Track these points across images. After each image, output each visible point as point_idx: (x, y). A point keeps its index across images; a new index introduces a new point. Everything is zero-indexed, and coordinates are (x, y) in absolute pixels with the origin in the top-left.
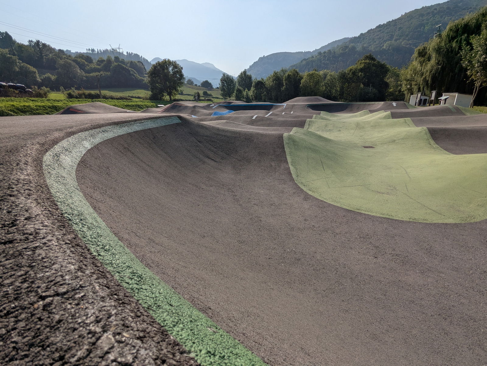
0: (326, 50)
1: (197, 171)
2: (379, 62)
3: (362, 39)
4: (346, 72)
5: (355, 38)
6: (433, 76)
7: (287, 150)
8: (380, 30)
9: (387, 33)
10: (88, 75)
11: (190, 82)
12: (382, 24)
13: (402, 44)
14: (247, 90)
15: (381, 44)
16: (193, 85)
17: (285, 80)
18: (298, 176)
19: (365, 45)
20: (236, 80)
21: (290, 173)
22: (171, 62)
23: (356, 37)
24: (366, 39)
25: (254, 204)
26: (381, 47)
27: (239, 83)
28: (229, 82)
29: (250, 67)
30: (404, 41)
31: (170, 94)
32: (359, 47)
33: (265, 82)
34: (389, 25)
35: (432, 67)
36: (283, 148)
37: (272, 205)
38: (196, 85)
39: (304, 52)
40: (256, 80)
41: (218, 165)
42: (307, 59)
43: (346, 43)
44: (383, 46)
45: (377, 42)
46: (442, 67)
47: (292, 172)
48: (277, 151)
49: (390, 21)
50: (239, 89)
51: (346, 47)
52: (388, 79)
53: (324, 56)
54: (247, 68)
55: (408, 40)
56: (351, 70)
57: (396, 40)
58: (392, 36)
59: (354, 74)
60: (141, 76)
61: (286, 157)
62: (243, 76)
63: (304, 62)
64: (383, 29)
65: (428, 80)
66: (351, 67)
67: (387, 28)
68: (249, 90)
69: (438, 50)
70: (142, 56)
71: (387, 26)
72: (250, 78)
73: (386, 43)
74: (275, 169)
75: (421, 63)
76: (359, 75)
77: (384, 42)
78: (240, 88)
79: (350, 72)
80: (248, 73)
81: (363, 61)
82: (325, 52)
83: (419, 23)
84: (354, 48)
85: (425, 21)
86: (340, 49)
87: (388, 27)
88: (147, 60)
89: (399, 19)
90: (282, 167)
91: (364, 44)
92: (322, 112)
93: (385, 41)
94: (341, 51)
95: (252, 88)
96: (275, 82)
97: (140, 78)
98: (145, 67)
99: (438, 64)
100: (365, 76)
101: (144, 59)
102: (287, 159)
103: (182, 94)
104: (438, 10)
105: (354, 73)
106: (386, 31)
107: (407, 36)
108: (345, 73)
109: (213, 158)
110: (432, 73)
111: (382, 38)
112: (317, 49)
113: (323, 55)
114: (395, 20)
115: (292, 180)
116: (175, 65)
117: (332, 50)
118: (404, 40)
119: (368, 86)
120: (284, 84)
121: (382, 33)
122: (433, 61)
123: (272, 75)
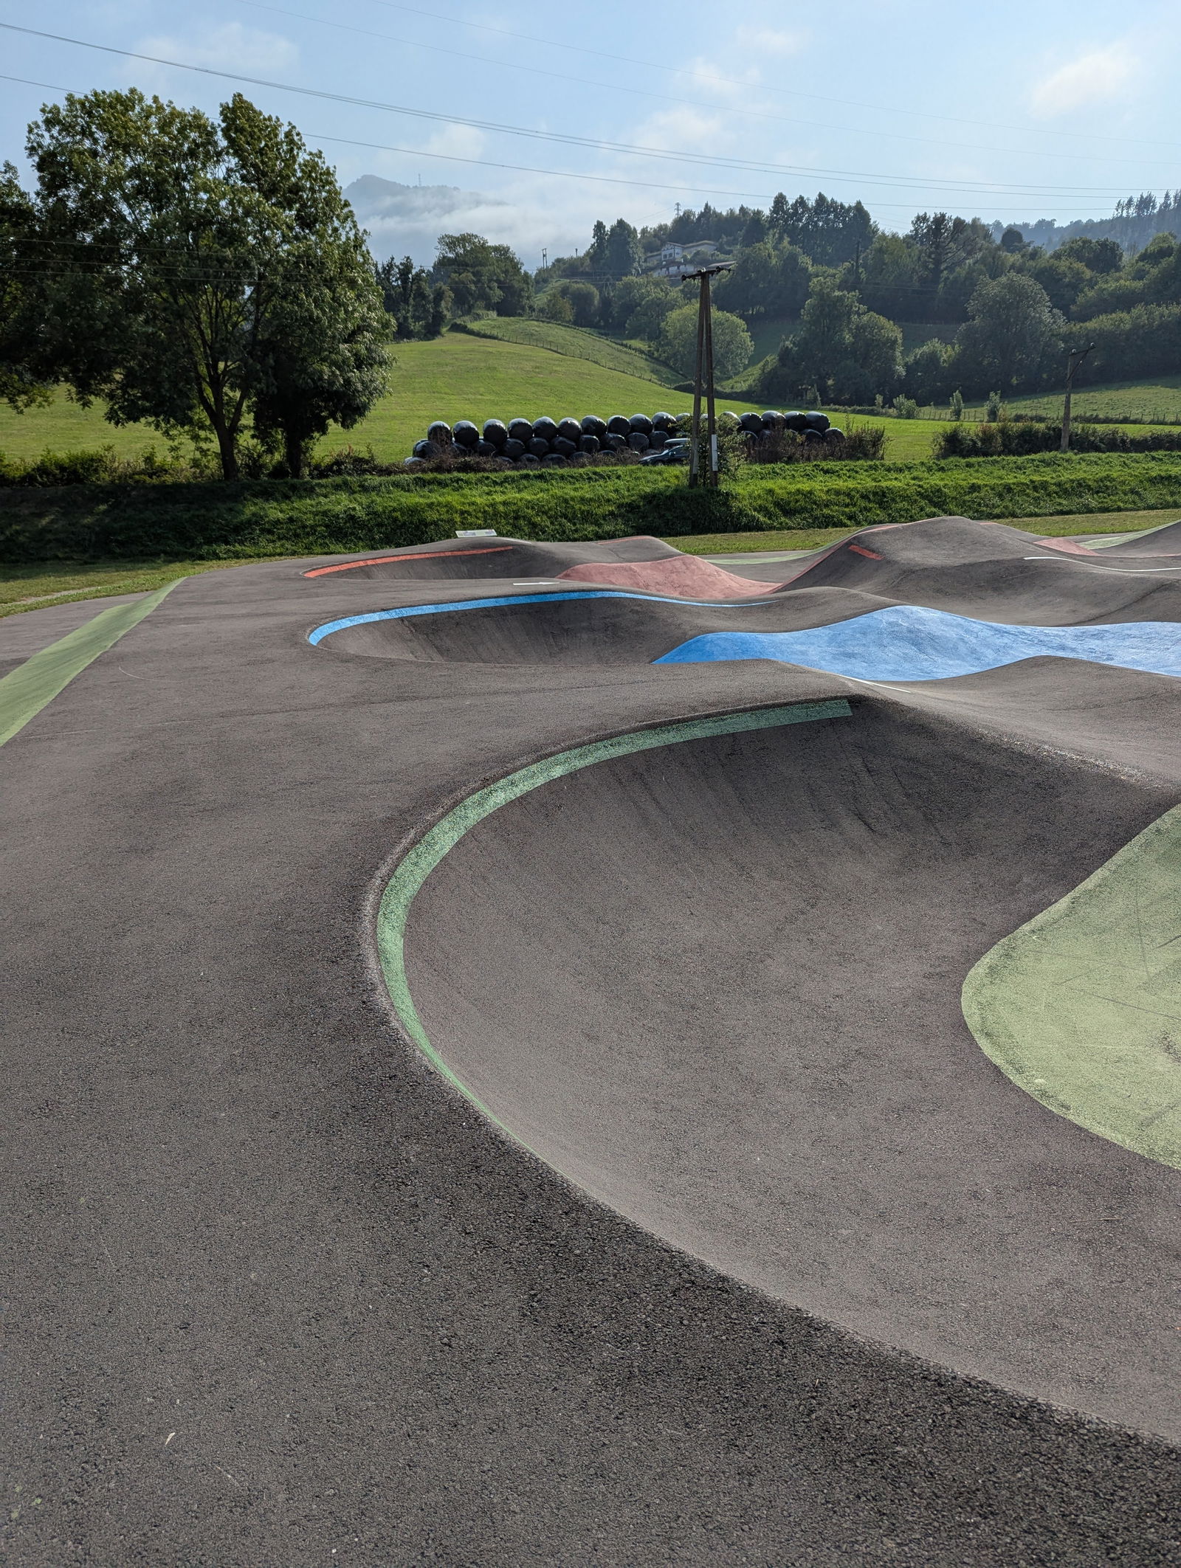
10: (1076, 327)
18: (1036, 931)
21: (1027, 917)
36: (1124, 841)
47: (1039, 916)
61: (1090, 873)
90: (1038, 896)
109: (870, 821)
115: (1004, 933)
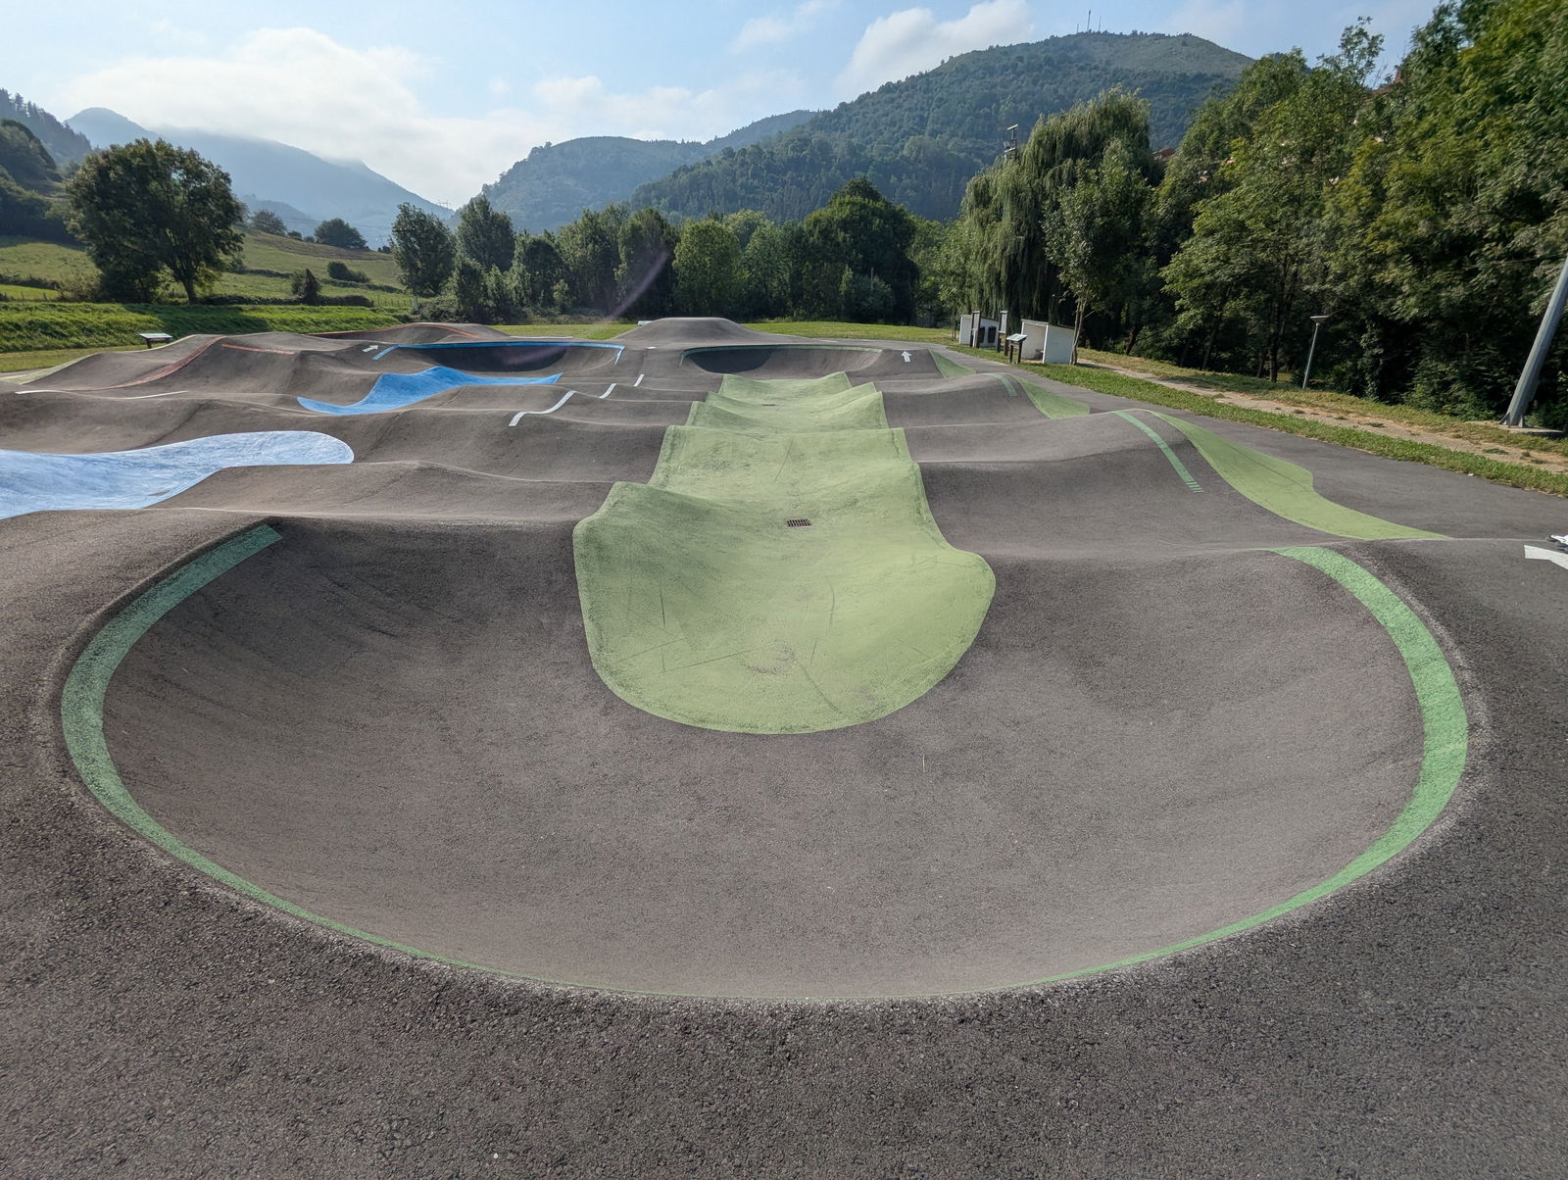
0: (748, 143)
1: (346, 677)
2: (887, 204)
3: (844, 120)
4: (805, 227)
5: (826, 113)
6: (1010, 263)
7: (581, 575)
8: (892, 100)
9: (910, 109)
11: (269, 224)
12: (894, 81)
13: (949, 147)
14: (498, 272)
15: (897, 141)
16: (283, 235)
17: (625, 243)
18: (600, 649)
19: (854, 141)
20: (454, 228)
21: (583, 644)
22: (171, 155)
23: (829, 112)
24: (857, 121)
25: (492, 743)
26: (897, 152)
27: (468, 242)
28: (427, 238)
29: (503, 178)
30: (955, 139)
31: (185, 276)
32: (839, 145)
33: (558, 246)
34: (913, 87)
35: (1006, 236)
36: (571, 569)
37: (529, 738)
38: (295, 235)
39: (679, 142)
40: (528, 236)
41: (399, 644)
42: (693, 169)
43: (803, 126)
44: (903, 147)
45: (886, 135)
46: (1028, 239)
47: (588, 639)
48: (556, 581)
49: (913, 77)
50: (469, 266)
51: (806, 142)
52: (916, 251)
53: (743, 164)
54: (493, 183)
55: (964, 137)
56: (817, 221)
57: (934, 134)
58: (923, 120)
59: (826, 237)
60: (28, 187)
61: (578, 598)
62: (480, 217)
63: (684, 178)
64: (900, 97)
65: (1000, 272)
66: (815, 214)
67: (908, 96)
68: (505, 267)
69: (1015, 193)
70: (19, 99)
71: (907, 89)
72: (503, 225)
73: (908, 139)
74: (550, 633)
75: (983, 223)
76: (840, 239)
77: (903, 137)
78: (472, 262)
79: (815, 226)
80: (497, 208)
81: (847, 199)
82: (744, 152)
83: (986, 91)
84: (824, 148)
85: (998, 88)
86: (787, 145)
87: (911, 92)
88: (50, 118)
89: (936, 73)
90: (567, 627)
91: (851, 136)
92: (726, 375)
93: (907, 134)
94: (791, 154)
95: (515, 263)
96: (590, 246)
97: (28, 194)
98: (42, 150)
99: (1019, 230)
100: (856, 243)
101: (33, 109)
102: (579, 604)
103: (238, 269)
104: (1026, 60)
105: (825, 233)
106: (906, 105)
107: (960, 124)
108: (801, 230)
109: (384, 629)
110: (1007, 252)
111: (898, 125)
112: (719, 137)
113: (740, 158)
114: (927, 74)
115: (587, 661)
116: (192, 165)
117: (766, 147)
118: (953, 135)
119: (865, 272)
120: (622, 256)
121: (897, 108)
122: (1007, 221)
123: (580, 221)
